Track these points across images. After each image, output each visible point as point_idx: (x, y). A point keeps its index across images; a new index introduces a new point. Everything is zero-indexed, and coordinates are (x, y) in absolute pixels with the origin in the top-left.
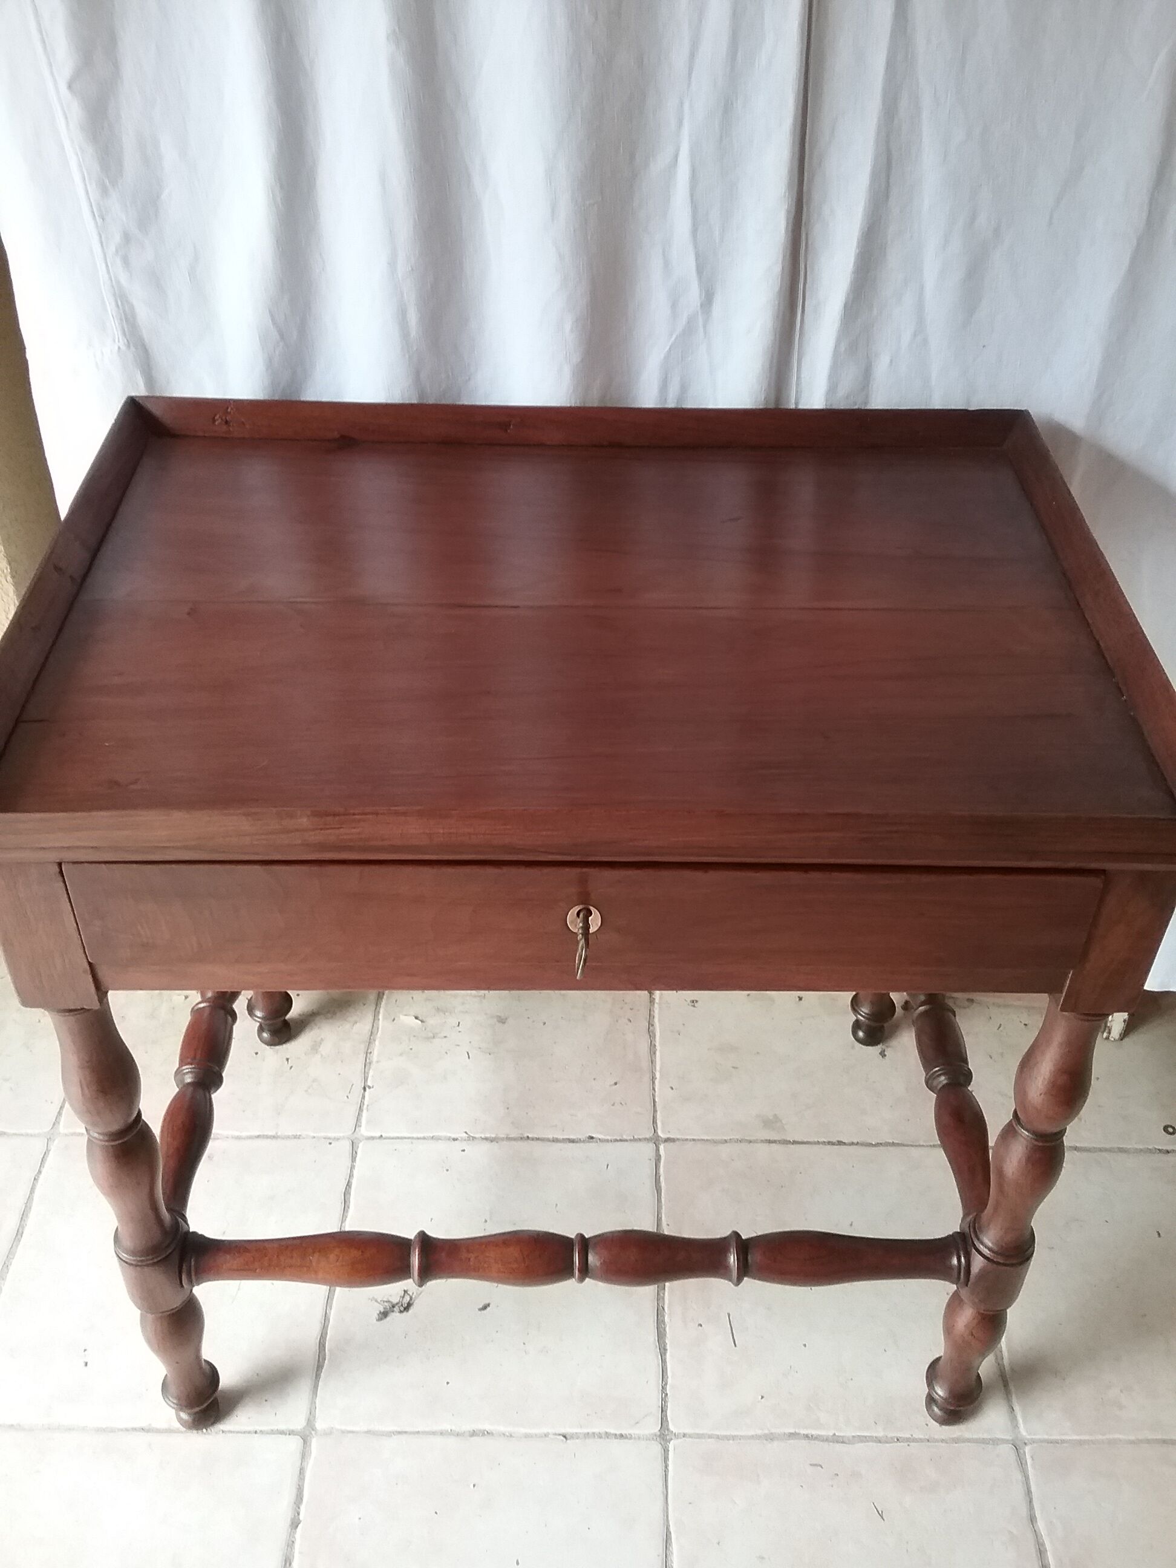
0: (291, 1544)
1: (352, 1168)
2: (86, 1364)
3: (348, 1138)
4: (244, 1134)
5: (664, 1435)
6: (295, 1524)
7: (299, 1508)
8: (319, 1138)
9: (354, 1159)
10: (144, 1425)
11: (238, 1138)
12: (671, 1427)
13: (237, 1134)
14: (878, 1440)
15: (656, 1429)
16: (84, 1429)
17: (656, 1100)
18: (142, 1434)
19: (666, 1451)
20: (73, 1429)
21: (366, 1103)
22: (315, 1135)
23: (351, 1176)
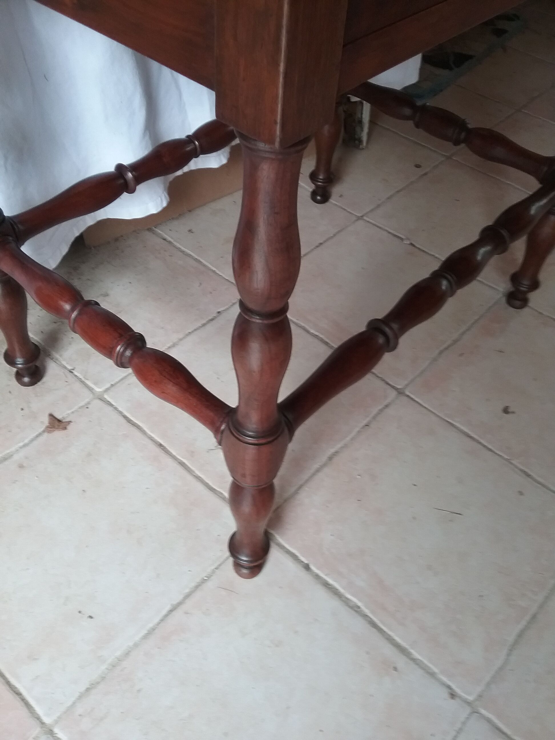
0: (317, 577)
1: (116, 409)
2: (91, 617)
3: (94, 399)
4: (26, 441)
5: (400, 392)
6: (307, 567)
7: (299, 560)
8: (76, 411)
9: (111, 405)
10: (168, 608)
11: (25, 446)
12: (399, 387)
13: (21, 444)
14: (468, 329)
15: (394, 393)
16: (136, 645)
17: (227, 279)
18: (174, 613)
19: (408, 396)
20: (129, 652)
21: (81, 377)
22: (72, 410)
23: (121, 413)
